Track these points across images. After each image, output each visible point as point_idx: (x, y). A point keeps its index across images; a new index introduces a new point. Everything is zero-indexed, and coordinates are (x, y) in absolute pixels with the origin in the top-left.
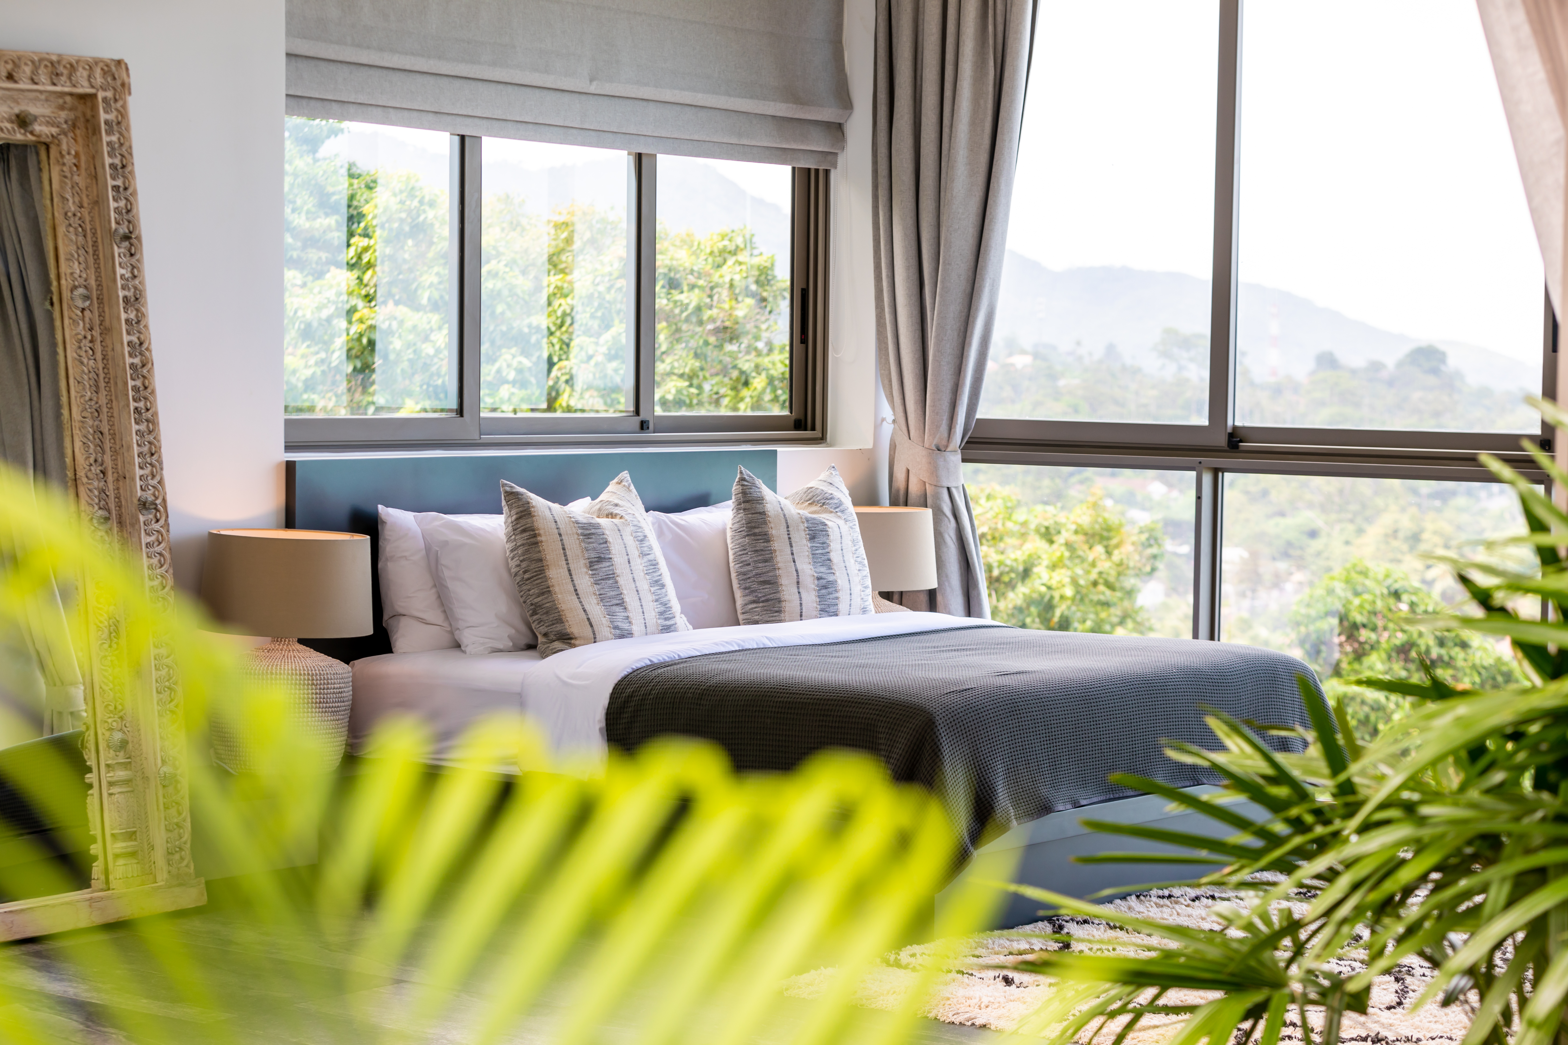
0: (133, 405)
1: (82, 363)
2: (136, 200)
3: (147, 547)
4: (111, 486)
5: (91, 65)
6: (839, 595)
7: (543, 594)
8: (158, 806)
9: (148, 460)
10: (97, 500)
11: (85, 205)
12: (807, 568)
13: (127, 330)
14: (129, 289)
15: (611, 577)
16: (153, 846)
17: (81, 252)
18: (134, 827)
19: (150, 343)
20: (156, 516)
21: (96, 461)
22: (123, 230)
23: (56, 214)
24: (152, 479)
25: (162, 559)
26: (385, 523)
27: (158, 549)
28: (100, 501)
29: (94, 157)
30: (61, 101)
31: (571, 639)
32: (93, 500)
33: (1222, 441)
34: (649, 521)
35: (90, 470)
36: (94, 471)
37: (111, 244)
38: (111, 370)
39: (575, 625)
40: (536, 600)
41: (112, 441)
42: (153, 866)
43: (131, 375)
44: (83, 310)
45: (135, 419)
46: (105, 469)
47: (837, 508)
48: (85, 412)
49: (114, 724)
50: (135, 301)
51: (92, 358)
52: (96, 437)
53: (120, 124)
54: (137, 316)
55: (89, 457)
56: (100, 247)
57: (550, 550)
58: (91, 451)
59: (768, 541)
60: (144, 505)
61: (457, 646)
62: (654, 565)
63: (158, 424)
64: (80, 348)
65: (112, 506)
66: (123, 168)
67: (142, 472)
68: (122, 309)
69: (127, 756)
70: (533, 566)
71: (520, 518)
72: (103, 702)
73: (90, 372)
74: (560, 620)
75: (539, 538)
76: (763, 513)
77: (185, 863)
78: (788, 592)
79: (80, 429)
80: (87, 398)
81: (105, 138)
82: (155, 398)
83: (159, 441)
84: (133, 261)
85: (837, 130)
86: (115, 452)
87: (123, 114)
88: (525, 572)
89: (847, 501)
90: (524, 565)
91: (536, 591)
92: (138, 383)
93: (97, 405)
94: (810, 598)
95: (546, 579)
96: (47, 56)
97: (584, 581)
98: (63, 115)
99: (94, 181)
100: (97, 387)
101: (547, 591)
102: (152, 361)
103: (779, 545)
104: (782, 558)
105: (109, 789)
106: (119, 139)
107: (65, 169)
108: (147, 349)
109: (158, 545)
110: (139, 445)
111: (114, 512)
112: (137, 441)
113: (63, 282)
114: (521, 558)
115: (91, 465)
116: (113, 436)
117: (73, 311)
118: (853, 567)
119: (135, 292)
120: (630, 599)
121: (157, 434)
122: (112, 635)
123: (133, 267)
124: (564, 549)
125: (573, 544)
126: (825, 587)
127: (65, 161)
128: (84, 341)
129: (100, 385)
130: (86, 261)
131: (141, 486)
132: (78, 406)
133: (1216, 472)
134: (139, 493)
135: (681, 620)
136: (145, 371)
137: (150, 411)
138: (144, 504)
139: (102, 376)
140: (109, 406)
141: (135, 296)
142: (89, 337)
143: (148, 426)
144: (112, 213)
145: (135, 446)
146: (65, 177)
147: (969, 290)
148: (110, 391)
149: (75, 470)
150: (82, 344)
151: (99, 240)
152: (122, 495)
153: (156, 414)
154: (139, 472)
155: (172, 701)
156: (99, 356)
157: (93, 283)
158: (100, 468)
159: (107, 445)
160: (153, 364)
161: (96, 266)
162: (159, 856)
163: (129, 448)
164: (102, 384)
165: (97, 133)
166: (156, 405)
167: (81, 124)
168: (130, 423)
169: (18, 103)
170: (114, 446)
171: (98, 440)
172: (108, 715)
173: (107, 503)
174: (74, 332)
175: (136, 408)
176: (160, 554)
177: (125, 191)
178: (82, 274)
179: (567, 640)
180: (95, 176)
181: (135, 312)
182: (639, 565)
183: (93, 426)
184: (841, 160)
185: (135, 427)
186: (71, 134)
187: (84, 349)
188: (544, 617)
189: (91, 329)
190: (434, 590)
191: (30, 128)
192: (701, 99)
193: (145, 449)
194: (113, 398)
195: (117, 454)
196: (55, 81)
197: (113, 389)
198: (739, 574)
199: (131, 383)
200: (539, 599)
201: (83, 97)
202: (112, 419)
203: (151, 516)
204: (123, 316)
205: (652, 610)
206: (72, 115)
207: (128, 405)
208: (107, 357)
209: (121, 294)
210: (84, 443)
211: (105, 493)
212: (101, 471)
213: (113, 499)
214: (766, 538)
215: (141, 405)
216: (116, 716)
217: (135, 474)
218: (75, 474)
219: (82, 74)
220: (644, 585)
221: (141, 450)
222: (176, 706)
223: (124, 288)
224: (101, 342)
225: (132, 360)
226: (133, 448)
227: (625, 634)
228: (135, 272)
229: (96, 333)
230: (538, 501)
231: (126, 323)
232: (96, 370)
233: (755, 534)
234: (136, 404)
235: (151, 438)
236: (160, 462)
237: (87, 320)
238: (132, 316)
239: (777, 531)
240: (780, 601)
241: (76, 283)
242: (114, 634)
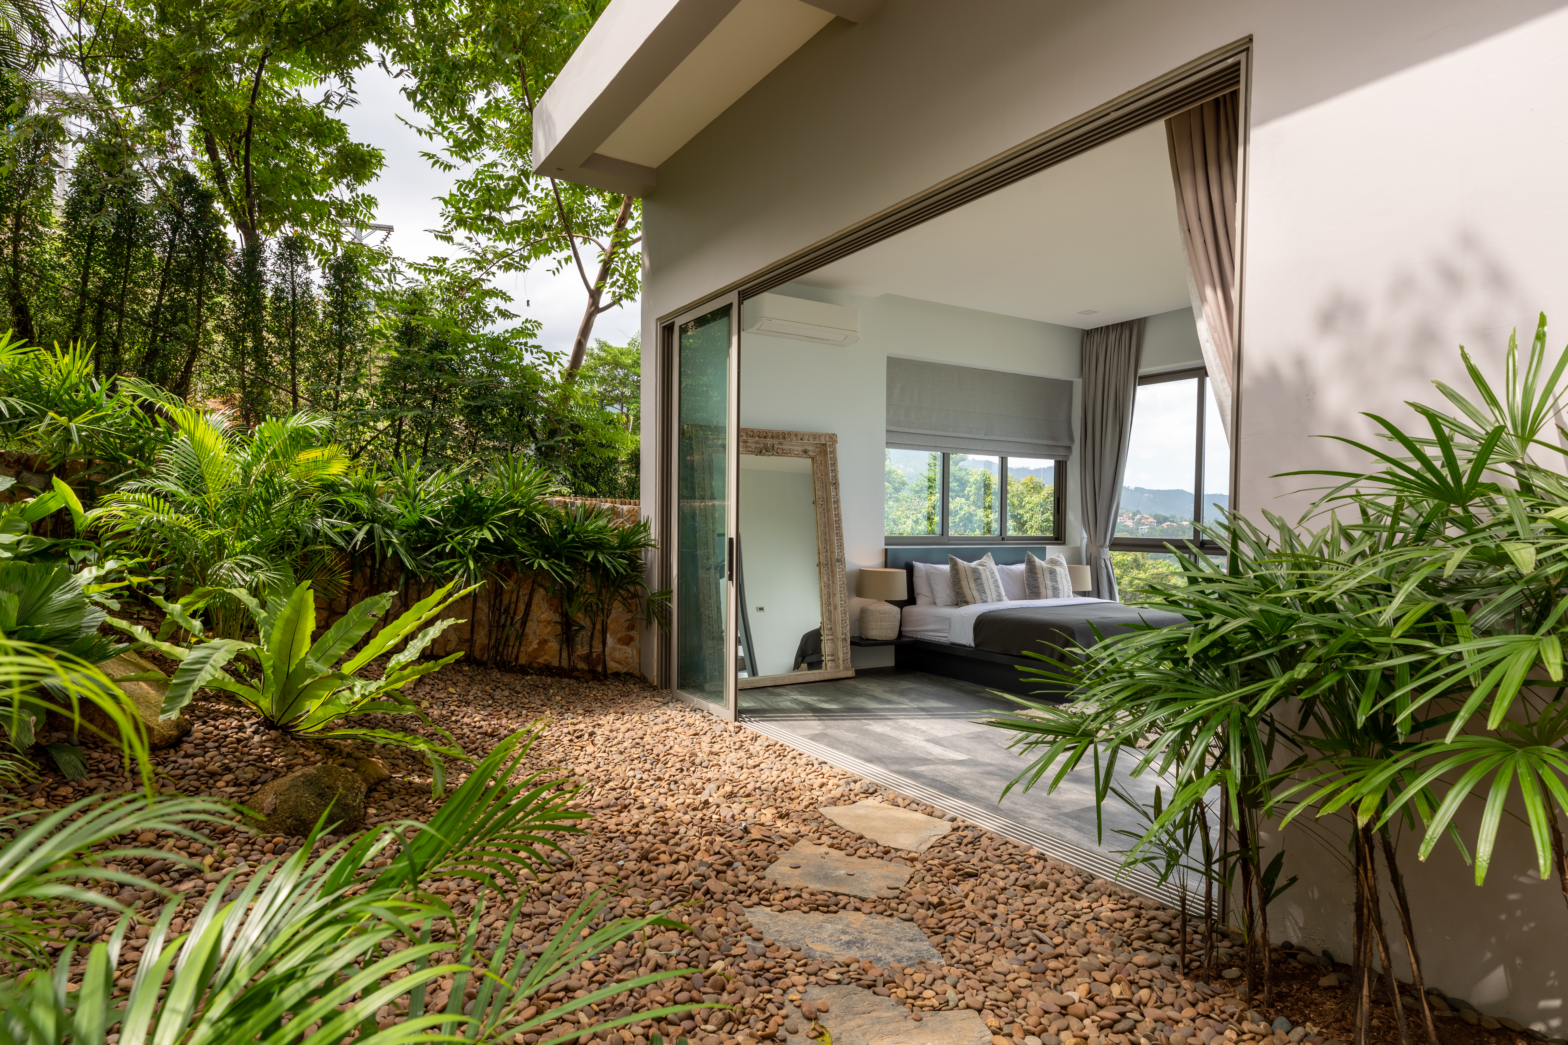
1: (822, 520)
2: (838, 474)
3: (839, 573)
4: (828, 555)
5: (826, 435)
6: (1060, 592)
8: (841, 647)
9: (840, 547)
10: (825, 559)
11: (823, 475)
12: (1049, 583)
13: (834, 511)
15: (982, 584)
16: (839, 658)
17: (822, 488)
18: (833, 653)
19: (841, 515)
20: (842, 565)
21: (825, 547)
22: (834, 482)
23: (815, 478)
24: (841, 553)
25: (843, 578)
26: (914, 567)
27: (842, 575)
29: (826, 461)
30: (816, 446)
33: (1197, 545)
34: (995, 568)
36: (824, 551)
37: (831, 486)
38: (829, 522)
39: (969, 598)
40: (958, 591)
42: (839, 664)
43: (835, 523)
44: (822, 504)
45: (836, 535)
46: (827, 550)
47: (1061, 564)
48: (822, 533)
49: (828, 623)
50: (837, 502)
51: (824, 518)
53: (834, 452)
55: (823, 546)
56: (828, 487)
57: (962, 575)
59: (1036, 575)
60: (838, 560)
61: (935, 604)
62: (996, 581)
65: (829, 561)
66: (834, 464)
67: (838, 551)
68: (833, 504)
69: (832, 632)
70: (957, 581)
71: (954, 566)
73: (823, 522)
74: (965, 597)
75: (959, 572)
76: (1036, 567)
77: (848, 663)
78: (1043, 590)
79: (820, 538)
80: (822, 530)
81: (830, 456)
82: (842, 530)
83: (843, 542)
85: (1069, 448)
87: (835, 449)
88: (955, 582)
89: (1065, 563)
90: (955, 580)
91: (958, 588)
92: (837, 526)
93: (825, 532)
94: (1050, 592)
95: (961, 585)
96: (813, 433)
97: (973, 585)
98: (818, 449)
100: (825, 526)
101: (961, 588)
103: (1040, 576)
104: (1040, 580)
105: (827, 641)
107: (818, 465)
109: (842, 572)
113: (817, 497)
114: (954, 578)
115: (823, 549)
116: (830, 540)
117: (819, 505)
118: (1065, 583)
119: (837, 500)
120: (987, 591)
123: (837, 492)
124: (967, 576)
125: (969, 574)
126: (1055, 590)
127: (818, 463)
128: (822, 513)
130: (823, 491)
131: (837, 555)
132: (820, 532)
134: (836, 557)
135: (1005, 598)
136: (839, 522)
137: (841, 534)
139: (827, 523)
140: (828, 532)
142: (824, 512)
143: (840, 538)
144: (831, 477)
145: (836, 543)
146: (818, 467)
151: (828, 485)
152: (831, 557)
156: (826, 518)
157: (825, 497)
159: (828, 543)
160: (842, 520)
161: (826, 492)
162: (841, 661)
163: (834, 544)
164: (827, 526)
165: (827, 454)
166: (843, 532)
167: (822, 452)
169: (804, 447)
170: (830, 543)
171: (825, 542)
173: (827, 560)
174: (820, 511)
175: (836, 533)
177: (835, 471)
178: (822, 494)
179: (967, 603)
180: (826, 467)
181: (837, 505)
182: (991, 581)
183: (824, 537)
184: (1071, 458)
186: (819, 455)
187: (822, 516)
188: (960, 596)
189: (824, 510)
190: (929, 586)
191: (808, 454)
192: (1022, 440)
194: (830, 529)
195: (831, 545)
196: (815, 440)
197: (830, 527)
198: (1026, 584)
199: (835, 526)
201: (823, 444)
202: (829, 535)
203: (840, 564)
204: (834, 506)
205: (994, 595)
206: (820, 449)
207: (834, 532)
208: (828, 518)
209: (833, 500)
210: (821, 543)
211: (827, 557)
213: (829, 558)
214: (1036, 573)
215: (838, 532)
217: (835, 552)
219: (823, 438)
220: (992, 587)
221: (838, 545)
223: (834, 498)
224: (827, 513)
225: (836, 519)
227: (985, 602)
228: (837, 494)
229: (826, 511)
230: (959, 561)
231: (834, 509)
232: (825, 522)
233: (1032, 573)
236: (844, 548)
237: (823, 507)
239: (1039, 571)
240: (1040, 593)
241: (820, 497)
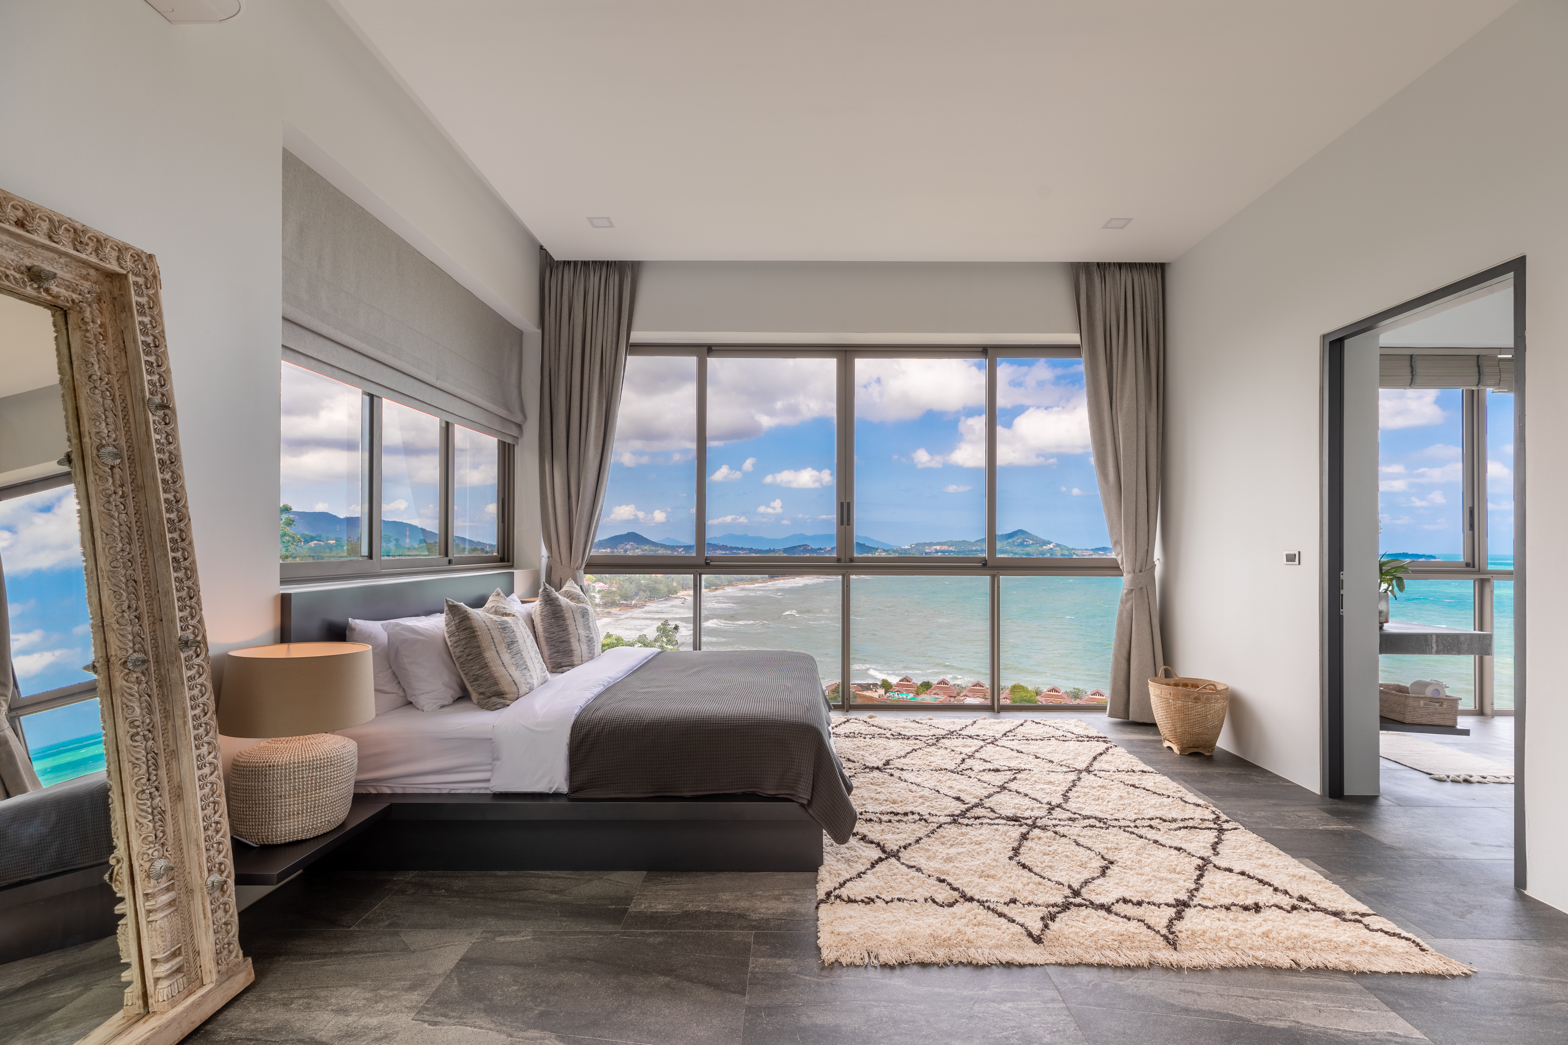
0: (171, 555)
1: (112, 516)
2: (170, 378)
3: (189, 681)
4: (147, 630)
5: (120, 248)
6: (595, 644)
7: (483, 668)
8: (204, 914)
9: (188, 602)
10: (131, 645)
11: (114, 373)
12: (582, 632)
13: (163, 488)
14: (164, 453)
15: (520, 652)
16: (199, 953)
17: (109, 414)
18: (178, 944)
19: (186, 502)
20: (196, 652)
21: (129, 607)
22: (157, 399)
23: (77, 376)
24: (192, 619)
25: (204, 689)
26: (355, 630)
27: (200, 681)
28: (135, 645)
29: (124, 332)
30: (84, 272)
31: (503, 694)
32: (126, 644)
33: (703, 562)
34: (521, 617)
35: (123, 616)
36: (127, 617)
37: (145, 411)
38: (144, 523)
39: (507, 686)
40: (477, 673)
41: (147, 588)
42: (199, 971)
43: (169, 528)
44: (112, 468)
45: (174, 567)
46: (139, 614)
48: (115, 562)
49: (156, 853)
50: (171, 464)
51: (124, 512)
52: (130, 585)
53: (152, 309)
54: (172, 477)
55: (121, 605)
56: (131, 413)
57: (485, 639)
58: (124, 598)
59: (564, 620)
61: (410, 705)
62: (532, 641)
63: (196, 571)
64: (109, 502)
65: (149, 648)
66: (157, 348)
67: (181, 614)
68: (158, 470)
69: (170, 878)
70: (474, 651)
71: (462, 621)
72: (141, 835)
73: (121, 525)
74: (496, 683)
75: (477, 633)
76: (560, 606)
77: (234, 954)
78: (575, 646)
79: (109, 578)
80: (118, 549)
81: (138, 318)
82: (193, 548)
83: (197, 586)
84: (168, 429)
85: (519, 427)
86: (150, 598)
87: (155, 301)
88: (468, 656)
90: (467, 651)
91: (478, 667)
92: (176, 535)
93: (130, 556)
95: (484, 658)
96: (69, 221)
97: (506, 657)
98: (87, 285)
99: (123, 354)
100: (130, 538)
101: (485, 666)
102: (189, 516)
103: (569, 623)
104: (572, 628)
105: (149, 917)
106: (151, 321)
107: (88, 334)
108: (184, 506)
109: (199, 677)
110: (178, 591)
111: (150, 653)
112: (176, 587)
113: (86, 440)
114: (465, 647)
115: (124, 611)
116: (148, 583)
117: (99, 467)
119: (169, 456)
120: (529, 664)
121: (195, 580)
122: (151, 769)
123: (168, 435)
124: (493, 639)
126: (590, 641)
127: (89, 328)
128: (114, 496)
129: (132, 537)
130: (115, 423)
131: (181, 627)
132: (107, 557)
133: (700, 574)
134: (180, 633)
136: (182, 525)
137: (188, 560)
138: (186, 643)
139: (135, 529)
140: (143, 556)
141: (170, 460)
142: (120, 493)
143: (186, 573)
144: (146, 383)
145: (174, 591)
146: (90, 343)
147: (593, 499)
148: (144, 542)
149: (102, 617)
150: (111, 499)
151: (130, 406)
152: (159, 636)
153: (194, 562)
154: (178, 614)
155: (215, 813)
156: (131, 510)
157: (123, 443)
158: (135, 614)
159: (142, 592)
160: (190, 520)
161: (126, 429)
162: (207, 959)
163: (168, 593)
164: (135, 536)
165: (127, 309)
166: (194, 555)
167: (107, 297)
168: (168, 571)
169: (30, 257)
170: (149, 592)
171: (131, 588)
172: (148, 847)
173: (142, 646)
174: (101, 488)
175: (174, 558)
176: (202, 685)
177: (158, 368)
178: (110, 434)
179: (501, 695)
180: (125, 348)
181: (170, 474)
182: (528, 642)
183: (125, 574)
184: (520, 441)
185: (174, 575)
186: (95, 306)
187: (114, 503)
188: (484, 683)
189: (122, 486)
190: (390, 671)
191: (46, 285)
193: (184, 594)
194: (148, 549)
195: (153, 600)
196: (79, 248)
197: (146, 541)
198: (547, 638)
199: (168, 536)
200: (480, 671)
201: (111, 276)
202: (147, 568)
203: (191, 653)
204: (159, 476)
205: (538, 669)
206: (97, 288)
207: (166, 555)
208: (140, 512)
209: (157, 456)
210: (115, 592)
211: (140, 637)
212: (136, 617)
213: (149, 641)
215: (179, 554)
216: (156, 845)
217: (175, 616)
218: (103, 622)
219: (110, 252)
220: (533, 654)
221: (180, 594)
222: (220, 817)
223: (159, 451)
224: (133, 498)
225: (168, 515)
226: (173, 593)
227: (532, 687)
228: (171, 438)
229: (128, 489)
230: (470, 610)
231: (162, 482)
232: (128, 523)
233: (557, 617)
234: (174, 555)
235: (190, 583)
236: (199, 603)
237: (117, 477)
238: (168, 476)
239: (567, 615)
240: (572, 651)
241: (104, 442)
242: (154, 767)
